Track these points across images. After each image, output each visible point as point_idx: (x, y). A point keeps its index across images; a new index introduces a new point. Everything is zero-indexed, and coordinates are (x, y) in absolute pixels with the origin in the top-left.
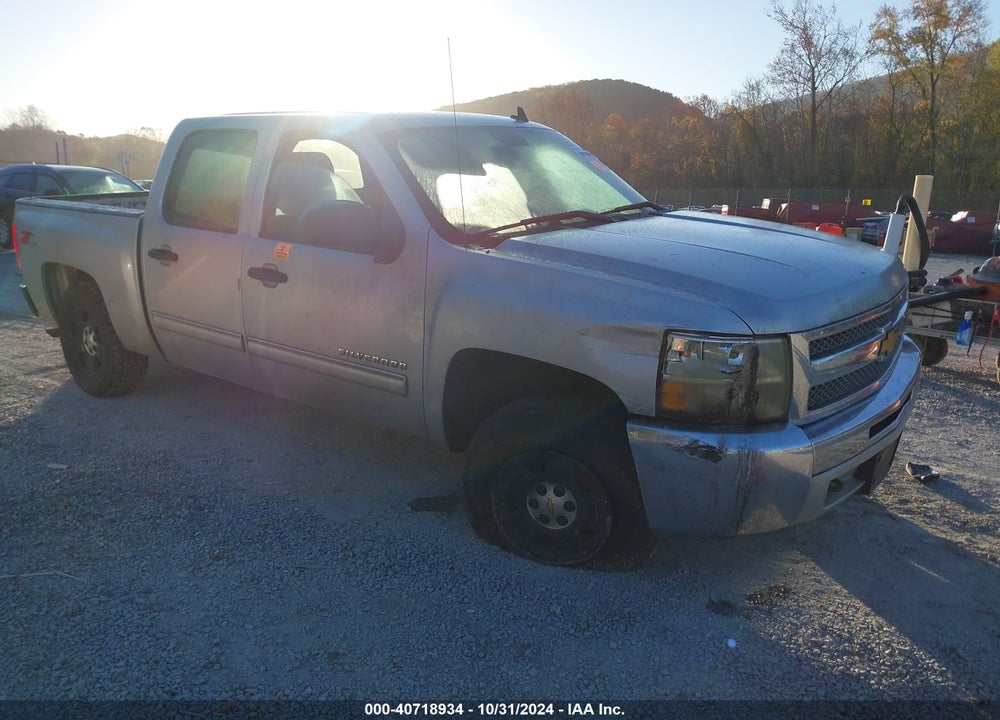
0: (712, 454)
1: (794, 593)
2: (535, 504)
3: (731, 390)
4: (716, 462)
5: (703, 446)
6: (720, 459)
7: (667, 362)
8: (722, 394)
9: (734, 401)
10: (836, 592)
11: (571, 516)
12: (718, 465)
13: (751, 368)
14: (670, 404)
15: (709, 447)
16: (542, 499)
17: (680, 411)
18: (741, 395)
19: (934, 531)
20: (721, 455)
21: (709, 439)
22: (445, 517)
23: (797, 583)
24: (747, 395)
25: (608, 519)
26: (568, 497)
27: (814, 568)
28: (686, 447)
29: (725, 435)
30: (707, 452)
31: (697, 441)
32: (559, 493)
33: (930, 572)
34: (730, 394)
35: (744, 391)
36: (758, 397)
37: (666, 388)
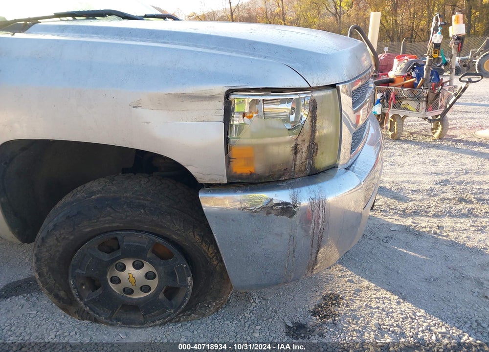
0: (287, 210)
1: (342, 298)
2: (116, 280)
3: (296, 145)
4: (291, 217)
5: (278, 204)
6: (295, 213)
7: (231, 126)
8: (288, 150)
9: (298, 156)
10: (368, 288)
11: (154, 284)
12: (293, 219)
13: (312, 121)
14: (241, 168)
15: (283, 203)
16: (123, 275)
17: (251, 174)
18: (304, 149)
19: (392, 220)
20: (295, 209)
21: (281, 196)
22: (34, 299)
23: (339, 287)
24: (309, 148)
25: (189, 279)
26: (148, 268)
27: (343, 270)
28: (263, 208)
29: (296, 190)
30: (282, 209)
31: (272, 200)
32: (138, 266)
33: (410, 253)
34: (296, 150)
35: (307, 144)
36: (317, 149)
37: (234, 152)
